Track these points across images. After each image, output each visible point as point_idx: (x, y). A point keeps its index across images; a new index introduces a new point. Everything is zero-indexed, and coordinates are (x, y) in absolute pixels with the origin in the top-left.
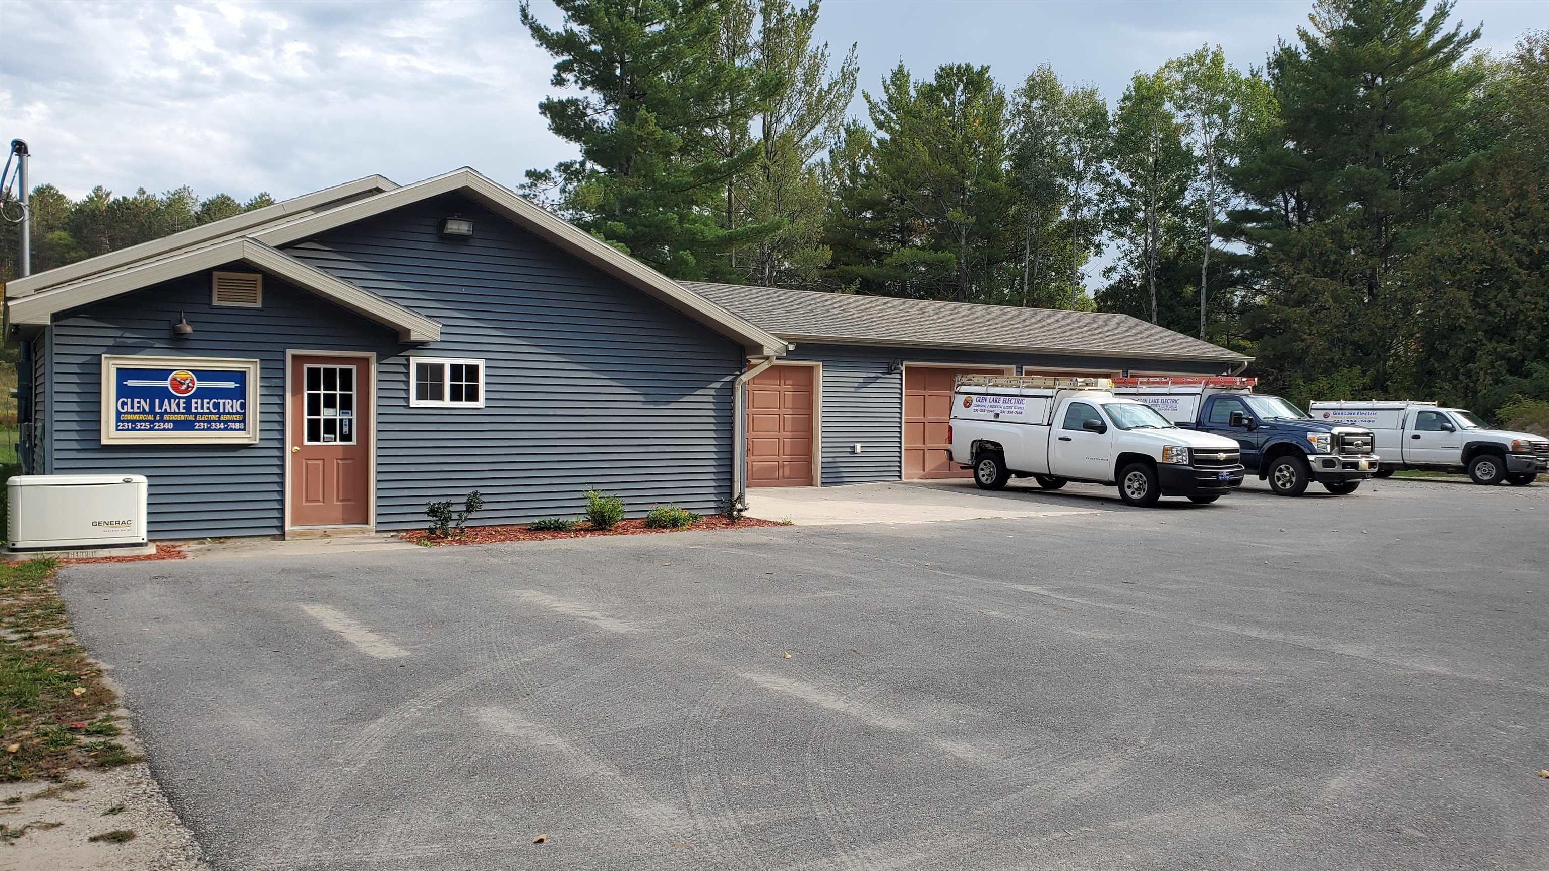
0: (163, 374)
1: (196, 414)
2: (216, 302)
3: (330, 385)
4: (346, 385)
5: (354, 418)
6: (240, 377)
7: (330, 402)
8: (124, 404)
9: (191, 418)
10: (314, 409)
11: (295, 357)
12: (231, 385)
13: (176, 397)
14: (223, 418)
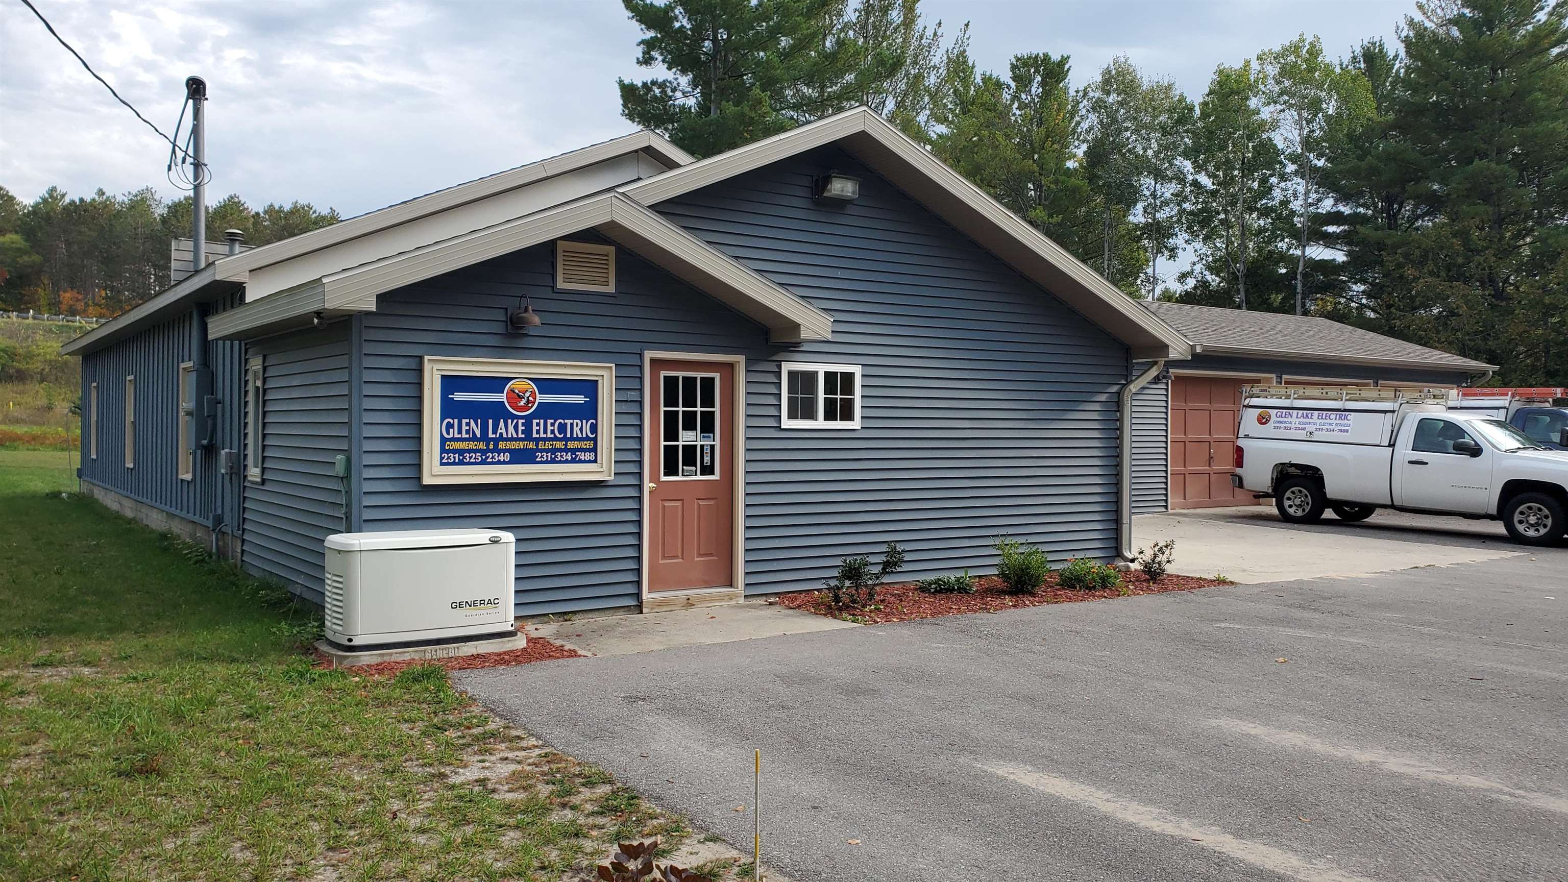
0: (497, 384)
1: (537, 440)
2: (561, 285)
3: (690, 401)
4: (708, 400)
5: (717, 443)
6: (590, 388)
7: (689, 425)
8: (450, 426)
9: (532, 445)
10: (671, 434)
11: (653, 361)
12: (580, 399)
13: (514, 417)
14: (570, 445)
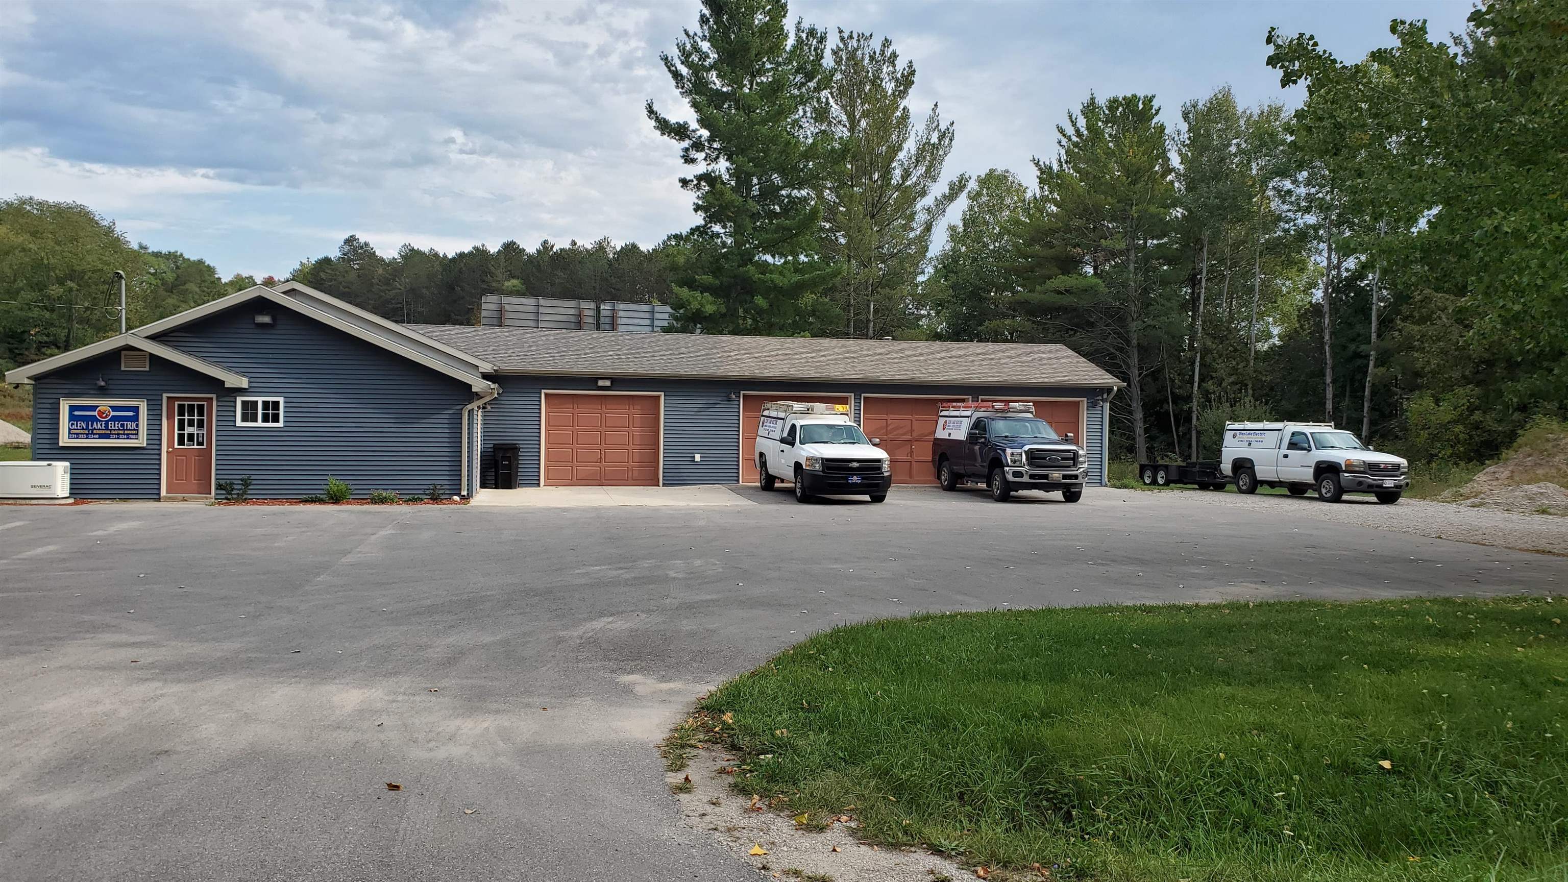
0: (93, 408)
1: (111, 430)
2: (123, 368)
3: (191, 413)
4: (201, 413)
5: (205, 433)
6: (136, 409)
7: (191, 423)
8: (72, 424)
9: (108, 432)
10: (182, 427)
11: (168, 398)
12: (131, 414)
13: (100, 421)
14: (126, 432)
